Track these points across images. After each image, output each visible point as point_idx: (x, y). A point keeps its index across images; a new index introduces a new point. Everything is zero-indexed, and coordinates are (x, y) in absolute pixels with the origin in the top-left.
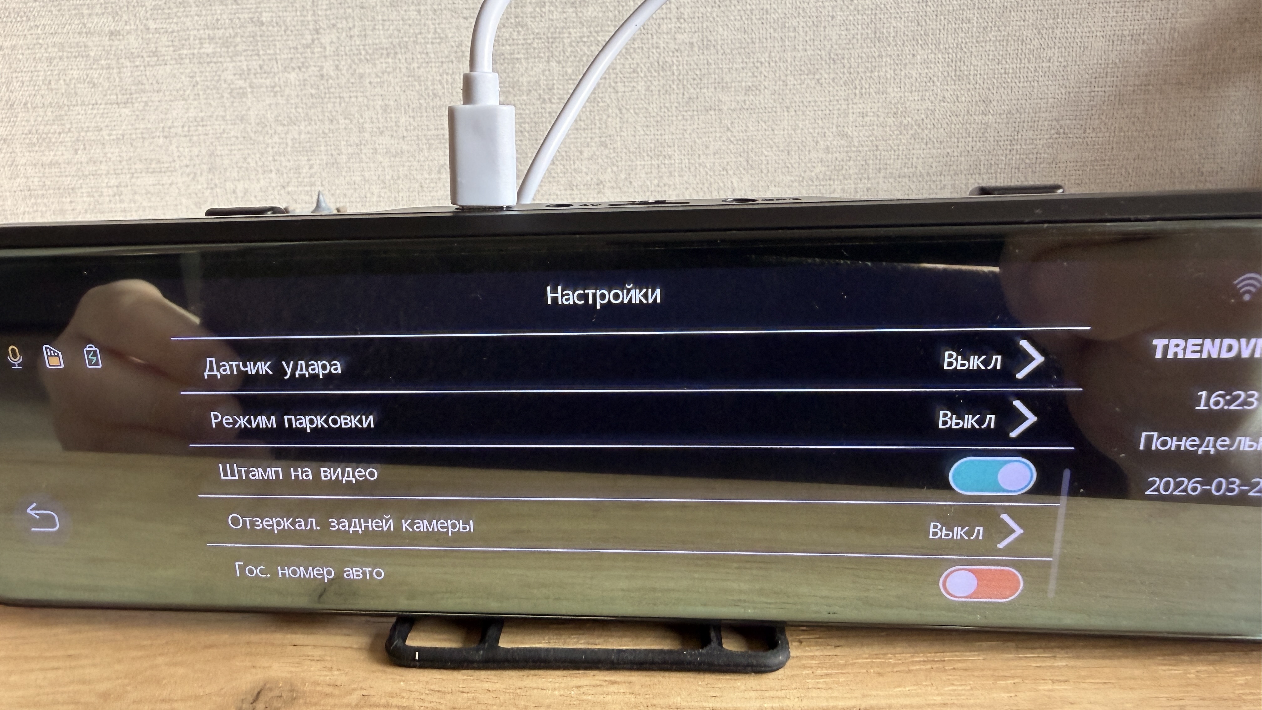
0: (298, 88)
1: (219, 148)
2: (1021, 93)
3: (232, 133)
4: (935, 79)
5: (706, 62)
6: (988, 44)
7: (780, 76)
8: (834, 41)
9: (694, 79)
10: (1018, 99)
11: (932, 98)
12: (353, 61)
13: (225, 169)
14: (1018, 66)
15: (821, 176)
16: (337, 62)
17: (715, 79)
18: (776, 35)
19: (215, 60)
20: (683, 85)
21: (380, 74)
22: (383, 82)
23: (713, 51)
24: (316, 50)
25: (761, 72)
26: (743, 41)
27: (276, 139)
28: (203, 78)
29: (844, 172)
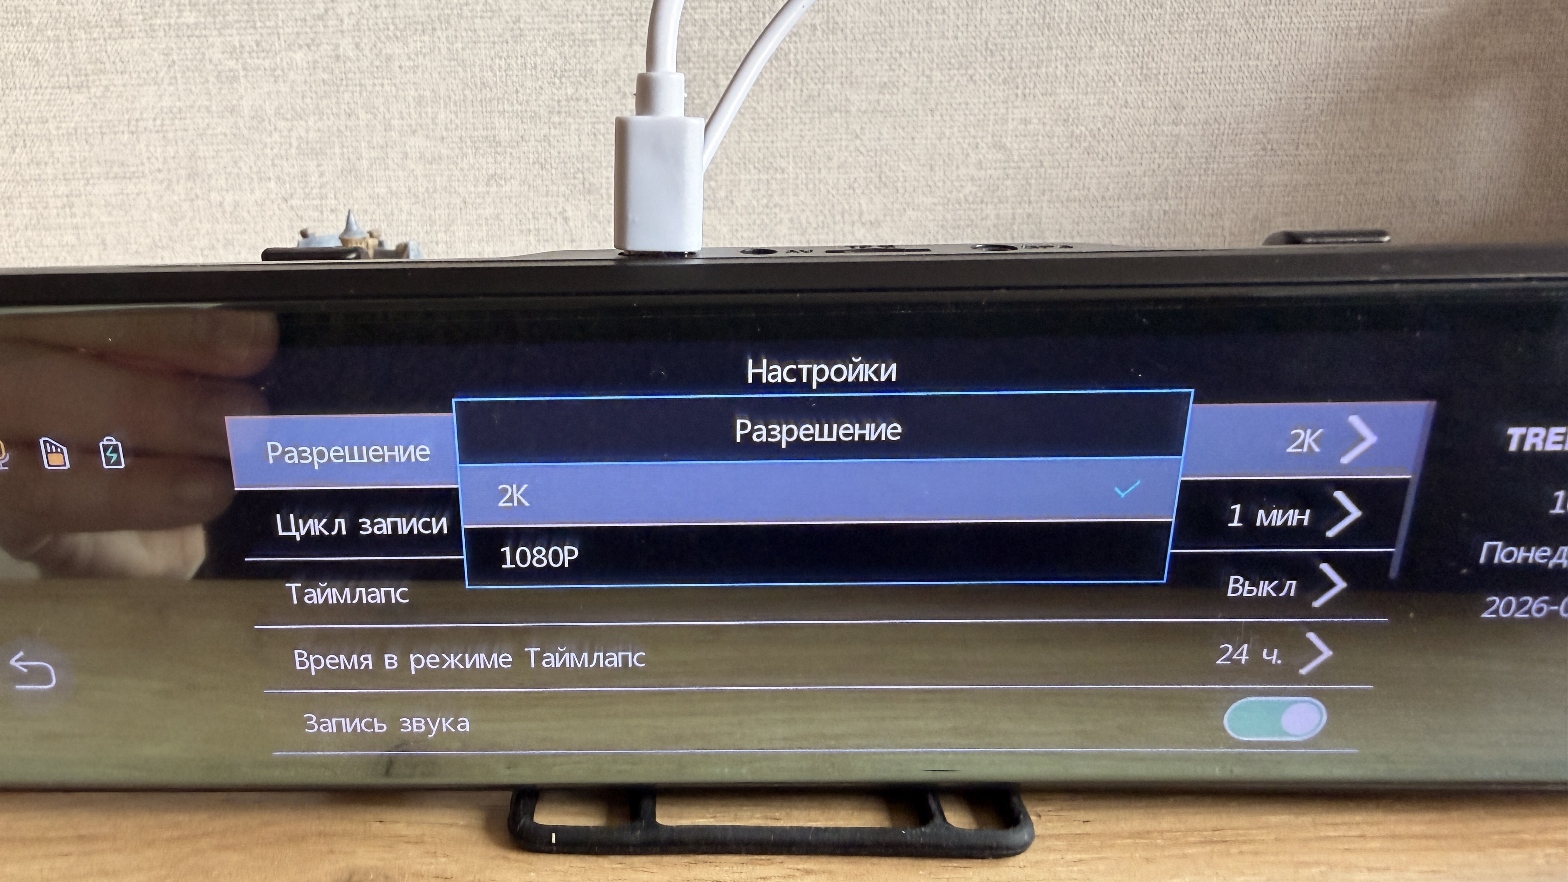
0: (306, 72)
1: (201, 147)
2: (1221, 98)
3: (219, 130)
4: (1116, 78)
5: (831, 50)
6: (1183, 35)
7: (923, 71)
8: (992, 26)
9: (816, 72)
10: (1217, 107)
11: (1112, 103)
12: (379, 38)
13: (210, 176)
14: (1219, 63)
15: (971, 199)
16: (357, 40)
17: (842, 73)
18: (920, 18)
19: (197, 33)
20: (802, 80)
21: (413, 56)
22: (417, 67)
23: (840, 35)
24: (330, 23)
25: (900, 66)
26: (879, 24)
27: (276, 137)
28: (181, 57)
29: (999, 193)
